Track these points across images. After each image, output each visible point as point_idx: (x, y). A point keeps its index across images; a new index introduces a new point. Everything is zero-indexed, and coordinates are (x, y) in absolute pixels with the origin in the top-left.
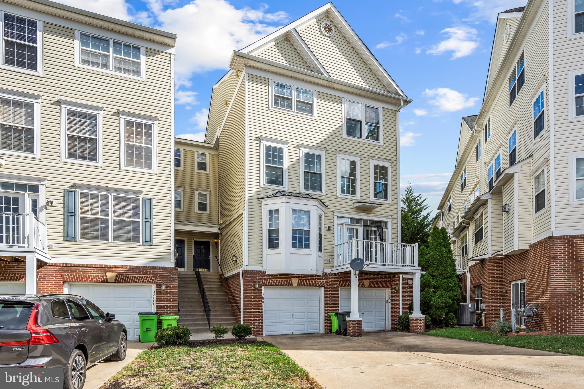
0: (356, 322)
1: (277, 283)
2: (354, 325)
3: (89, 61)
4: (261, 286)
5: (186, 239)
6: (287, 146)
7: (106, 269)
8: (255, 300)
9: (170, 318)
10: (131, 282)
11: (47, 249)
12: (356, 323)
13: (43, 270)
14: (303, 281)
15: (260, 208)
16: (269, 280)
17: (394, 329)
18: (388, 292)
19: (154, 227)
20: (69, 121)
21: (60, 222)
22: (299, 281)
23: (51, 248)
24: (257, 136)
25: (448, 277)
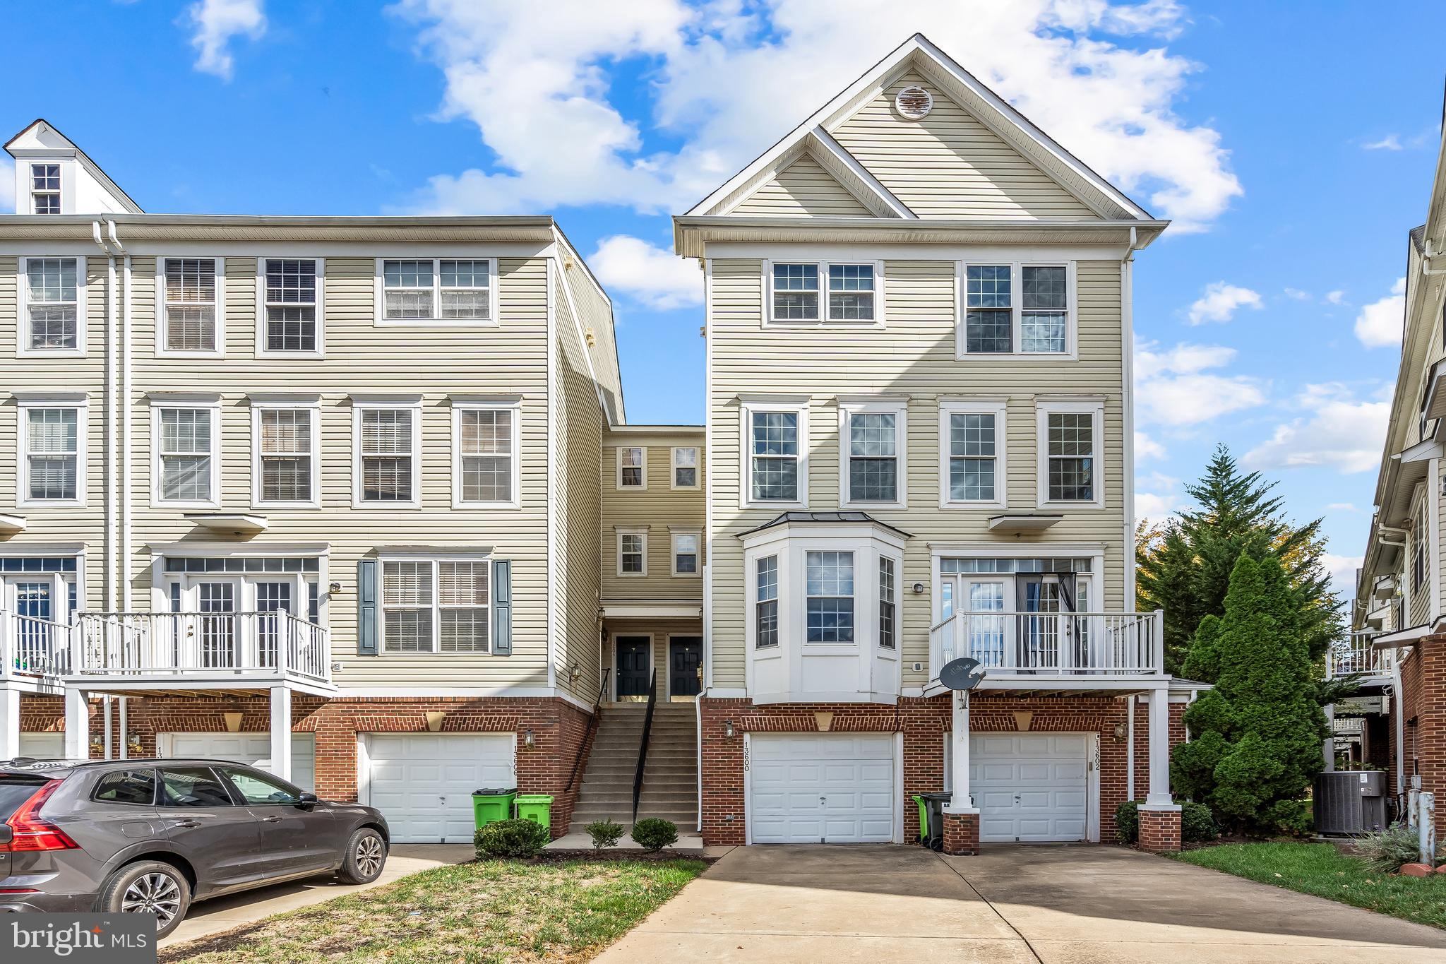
0: (959, 818)
1: (778, 724)
2: (955, 826)
3: (399, 311)
4: (741, 732)
5: (652, 635)
6: (806, 405)
7: (426, 705)
8: (726, 765)
9: (532, 801)
10: (471, 730)
11: (331, 672)
12: (960, 822)
13: (324, 712)
14: (845, 720)
15: (739, 556)
16: (760, 719)
17: (1107, 839)
18: (1091, 744)
19: (514, 618)
20: (368, 432)
21: (352, 621)
22: (834, 719)
23: (338, 670)
24: (734, 395)
25: (1277, 699)
